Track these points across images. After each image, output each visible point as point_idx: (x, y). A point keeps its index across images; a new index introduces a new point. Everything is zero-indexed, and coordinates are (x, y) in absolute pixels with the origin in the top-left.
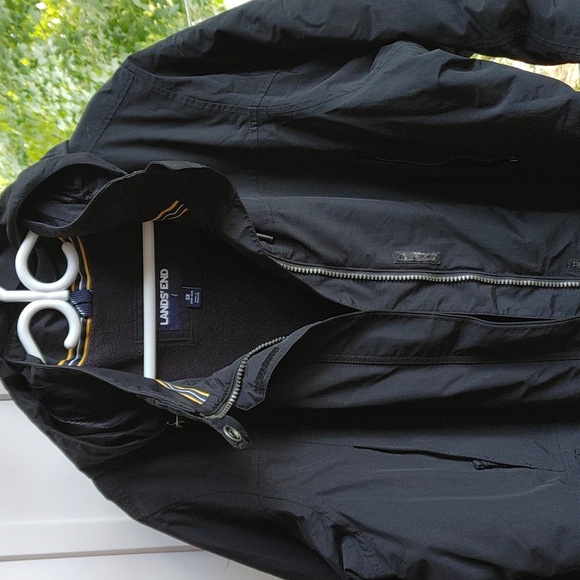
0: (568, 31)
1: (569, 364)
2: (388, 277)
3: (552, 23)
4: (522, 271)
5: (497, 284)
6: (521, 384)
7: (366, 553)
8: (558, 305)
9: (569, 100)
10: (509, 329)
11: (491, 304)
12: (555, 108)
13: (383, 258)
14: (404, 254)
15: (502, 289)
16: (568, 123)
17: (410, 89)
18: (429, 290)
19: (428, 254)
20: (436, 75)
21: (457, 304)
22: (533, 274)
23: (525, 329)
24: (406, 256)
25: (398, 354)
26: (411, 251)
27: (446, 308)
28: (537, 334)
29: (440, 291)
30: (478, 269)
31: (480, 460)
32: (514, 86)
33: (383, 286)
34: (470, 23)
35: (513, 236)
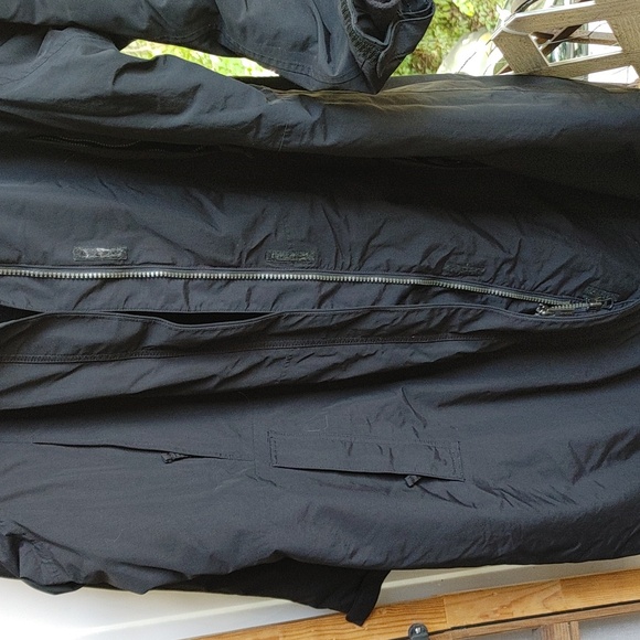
0: (261, 40)
1: (265, 354)
2: (68, 275)
3: (244, 30)
4: (216, 264)
5: (190, 279)
6: (213, 377)
7: (44, 560)
8: (254, 297)
9: (261, 115)
10: (199, 331)
11: (181, 301)
12: (244, 123)
13: (61, 254)
14: (85, 251)
15: (195, 282)
16: (260, 136)
17: (81, 92)
18: (115, 286)
19: (113, 250)
20: (110, 82)
21: (145, 300)
22: (229, 267)
23: (216, 330)
24: (88, 253)
25: (81, 352)
26: (94, 246)
27: (132, 306)
28: (229, 333)
29: (126, 287)
30: (169, 264)
31: (168, 453)
32: (200, 94)
33: (63, 283)
34: (151, 18)
35: (208, 229)
